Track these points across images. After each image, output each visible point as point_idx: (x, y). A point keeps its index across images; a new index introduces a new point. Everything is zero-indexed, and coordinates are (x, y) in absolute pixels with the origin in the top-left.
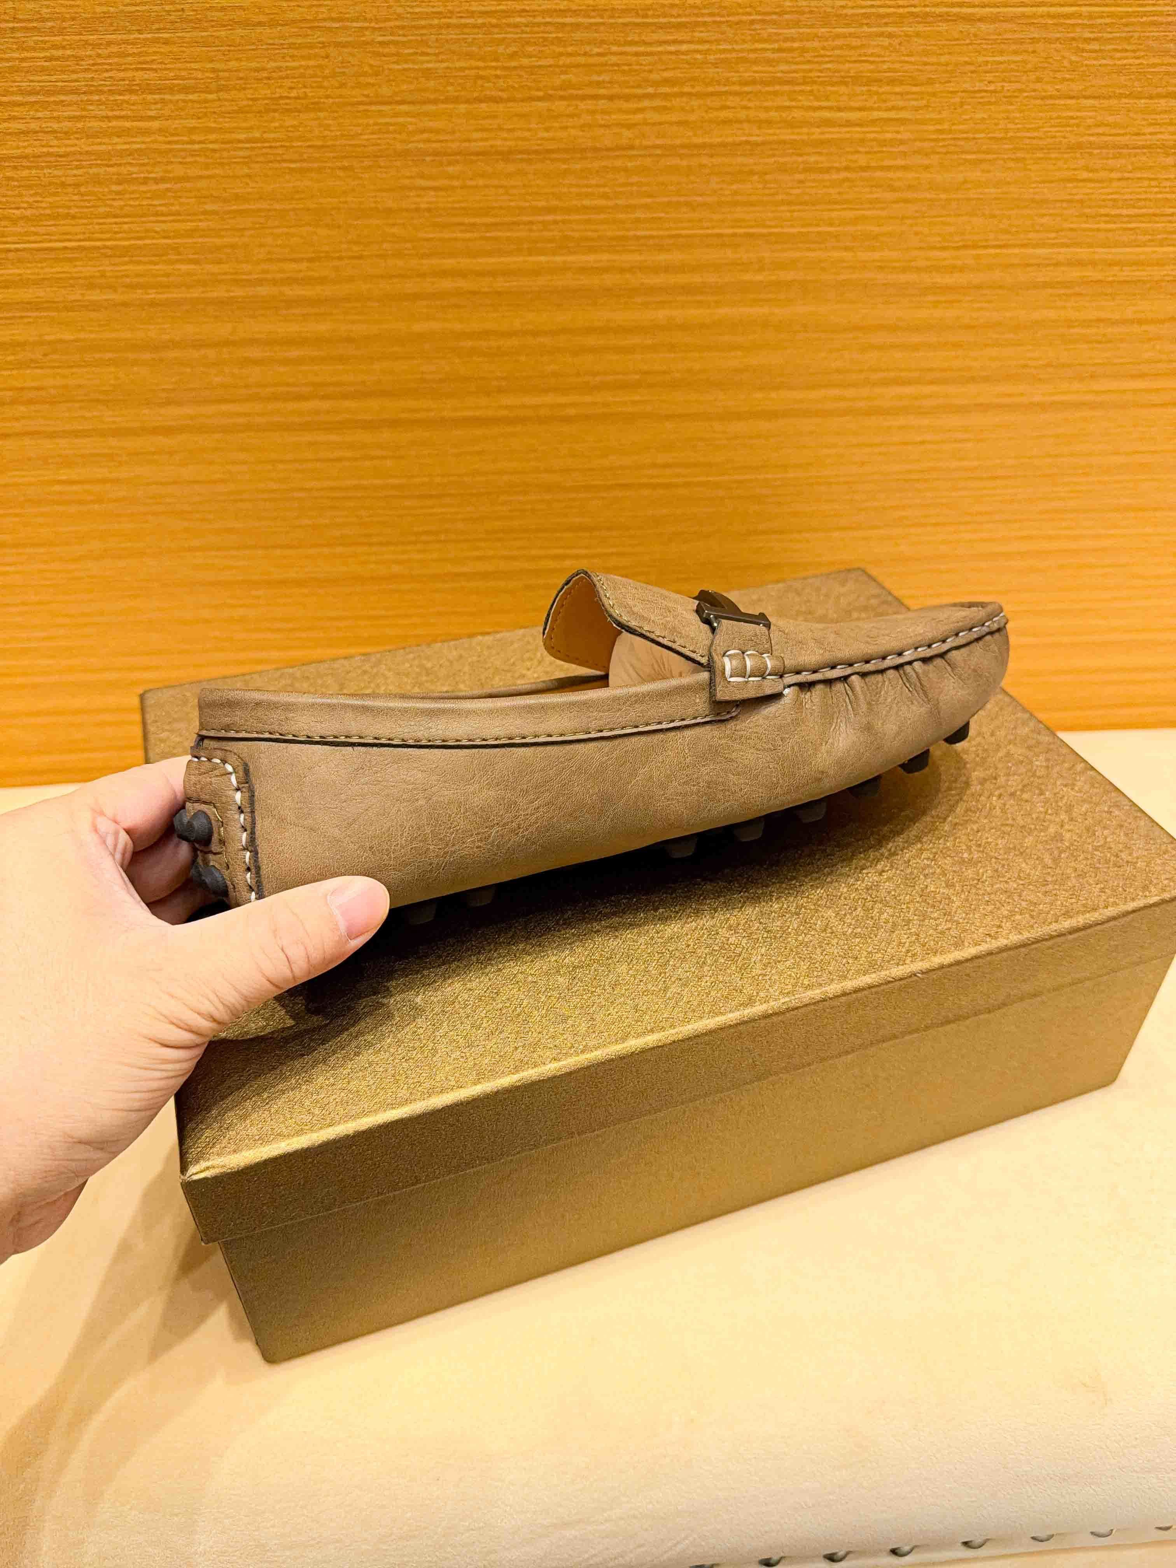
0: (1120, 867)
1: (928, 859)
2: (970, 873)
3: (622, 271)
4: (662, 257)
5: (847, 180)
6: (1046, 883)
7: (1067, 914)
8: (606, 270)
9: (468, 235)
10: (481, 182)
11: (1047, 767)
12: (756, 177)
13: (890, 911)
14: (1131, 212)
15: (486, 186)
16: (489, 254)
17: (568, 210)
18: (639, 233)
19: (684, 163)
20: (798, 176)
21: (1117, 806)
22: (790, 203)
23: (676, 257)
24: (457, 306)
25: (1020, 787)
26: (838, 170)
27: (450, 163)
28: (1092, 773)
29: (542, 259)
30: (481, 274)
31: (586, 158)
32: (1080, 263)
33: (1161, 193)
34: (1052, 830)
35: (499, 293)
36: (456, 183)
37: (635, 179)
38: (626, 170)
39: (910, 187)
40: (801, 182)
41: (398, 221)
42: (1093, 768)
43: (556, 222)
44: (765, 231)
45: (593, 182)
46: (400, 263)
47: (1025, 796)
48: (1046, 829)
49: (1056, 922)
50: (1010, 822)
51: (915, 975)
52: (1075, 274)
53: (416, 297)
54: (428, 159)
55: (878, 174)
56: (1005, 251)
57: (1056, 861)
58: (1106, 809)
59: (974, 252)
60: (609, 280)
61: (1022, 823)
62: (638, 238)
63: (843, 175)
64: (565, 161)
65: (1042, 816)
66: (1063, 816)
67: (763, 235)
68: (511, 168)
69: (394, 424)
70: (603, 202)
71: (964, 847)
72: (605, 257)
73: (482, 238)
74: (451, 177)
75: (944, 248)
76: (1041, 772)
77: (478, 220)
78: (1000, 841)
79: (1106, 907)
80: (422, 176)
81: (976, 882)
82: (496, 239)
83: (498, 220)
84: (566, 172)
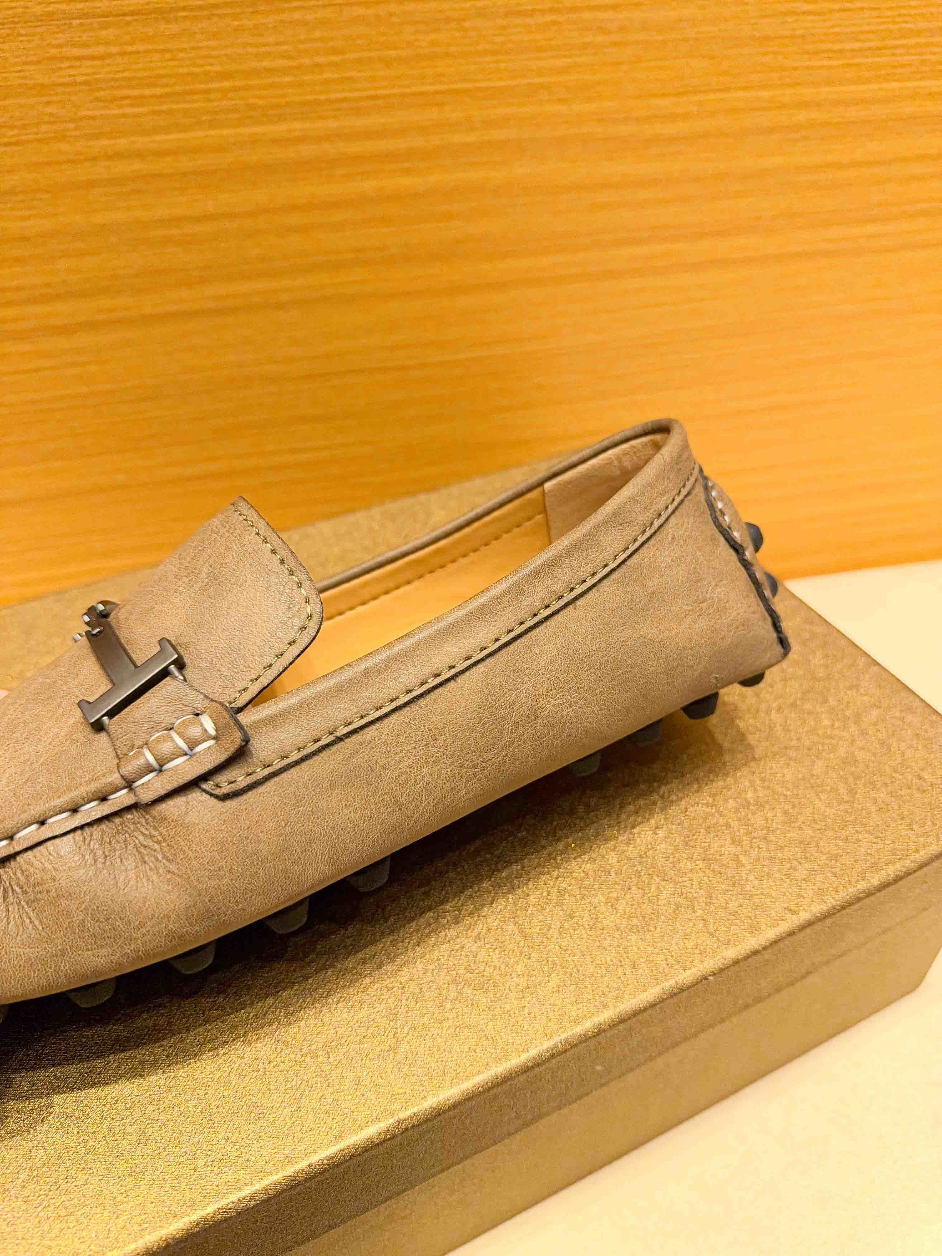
0: (924, 791)
1: (707, 805)
2: (758, 820)
3: (319, 139)
4: (360, 122)
5: (554, 23)
6: (844, 825)
7: (875, 867)
8: (301, 140)
9: (136, 110)
10: (141, 47)
11: (827, 666)
12: (453, 25)
13: (670, 887)
14: (857, 45)
15: (147, 51)
16: (167, 130)
17: (249, 74)
18: (333, 96)
19: (371, 12)
20: (500, 22)
21: (910, 710)
22: (493, 53)
23: (375, 121)
24: (138, 192)
25: (799, 695)
26: (543, 12)
27: (103, 27)
28: (875, 669)
29: (225, 132)
30: (160, 153)
31: (257, 12)
32: (806, 105)
33: (883, 23)
34: (842, 752)
35: (184, 174)
36: (114, 50)
37: (317, 34)
38: (306, 23)
39: (622, 29)
40: (504, 28)
41: (55, 98)
42: (876, 663)
43: (235, 89)
44: (470, 86)
45: (271, 40)
46: (64, 147)
47: (808, 706)
48: (834, 749)
49: (864, 879)
50: (794, 743)
51: (706, 979)
52: (801, 116)
53: (91, 184)
54: (75, 22)
55: (587, 15)
56: (726, 96)
57: (852, 792)
58: (898, 714)
59: (696, 98)
60: (307, 150)
61: (807, 743)
62: (330, 102)
63: (549, 18)
64: (236, 16)
65: (829, 732)
66: (853, 729)
67: (467, 91)
68: (175, 28)
69: (93, 326)
70: (286, 63)
71: (747, 784)
72: (297, 125)
73: (154, 112)
74: (107, 43)
75: (664, 95)
76: (821, 673)
77: (147, 92)
78: (786, 771)
79: (917, 851)
80: (75, 45)
81: (765, 831)
82: (170, 112)
83: (167, 90)
84: (238, 30)
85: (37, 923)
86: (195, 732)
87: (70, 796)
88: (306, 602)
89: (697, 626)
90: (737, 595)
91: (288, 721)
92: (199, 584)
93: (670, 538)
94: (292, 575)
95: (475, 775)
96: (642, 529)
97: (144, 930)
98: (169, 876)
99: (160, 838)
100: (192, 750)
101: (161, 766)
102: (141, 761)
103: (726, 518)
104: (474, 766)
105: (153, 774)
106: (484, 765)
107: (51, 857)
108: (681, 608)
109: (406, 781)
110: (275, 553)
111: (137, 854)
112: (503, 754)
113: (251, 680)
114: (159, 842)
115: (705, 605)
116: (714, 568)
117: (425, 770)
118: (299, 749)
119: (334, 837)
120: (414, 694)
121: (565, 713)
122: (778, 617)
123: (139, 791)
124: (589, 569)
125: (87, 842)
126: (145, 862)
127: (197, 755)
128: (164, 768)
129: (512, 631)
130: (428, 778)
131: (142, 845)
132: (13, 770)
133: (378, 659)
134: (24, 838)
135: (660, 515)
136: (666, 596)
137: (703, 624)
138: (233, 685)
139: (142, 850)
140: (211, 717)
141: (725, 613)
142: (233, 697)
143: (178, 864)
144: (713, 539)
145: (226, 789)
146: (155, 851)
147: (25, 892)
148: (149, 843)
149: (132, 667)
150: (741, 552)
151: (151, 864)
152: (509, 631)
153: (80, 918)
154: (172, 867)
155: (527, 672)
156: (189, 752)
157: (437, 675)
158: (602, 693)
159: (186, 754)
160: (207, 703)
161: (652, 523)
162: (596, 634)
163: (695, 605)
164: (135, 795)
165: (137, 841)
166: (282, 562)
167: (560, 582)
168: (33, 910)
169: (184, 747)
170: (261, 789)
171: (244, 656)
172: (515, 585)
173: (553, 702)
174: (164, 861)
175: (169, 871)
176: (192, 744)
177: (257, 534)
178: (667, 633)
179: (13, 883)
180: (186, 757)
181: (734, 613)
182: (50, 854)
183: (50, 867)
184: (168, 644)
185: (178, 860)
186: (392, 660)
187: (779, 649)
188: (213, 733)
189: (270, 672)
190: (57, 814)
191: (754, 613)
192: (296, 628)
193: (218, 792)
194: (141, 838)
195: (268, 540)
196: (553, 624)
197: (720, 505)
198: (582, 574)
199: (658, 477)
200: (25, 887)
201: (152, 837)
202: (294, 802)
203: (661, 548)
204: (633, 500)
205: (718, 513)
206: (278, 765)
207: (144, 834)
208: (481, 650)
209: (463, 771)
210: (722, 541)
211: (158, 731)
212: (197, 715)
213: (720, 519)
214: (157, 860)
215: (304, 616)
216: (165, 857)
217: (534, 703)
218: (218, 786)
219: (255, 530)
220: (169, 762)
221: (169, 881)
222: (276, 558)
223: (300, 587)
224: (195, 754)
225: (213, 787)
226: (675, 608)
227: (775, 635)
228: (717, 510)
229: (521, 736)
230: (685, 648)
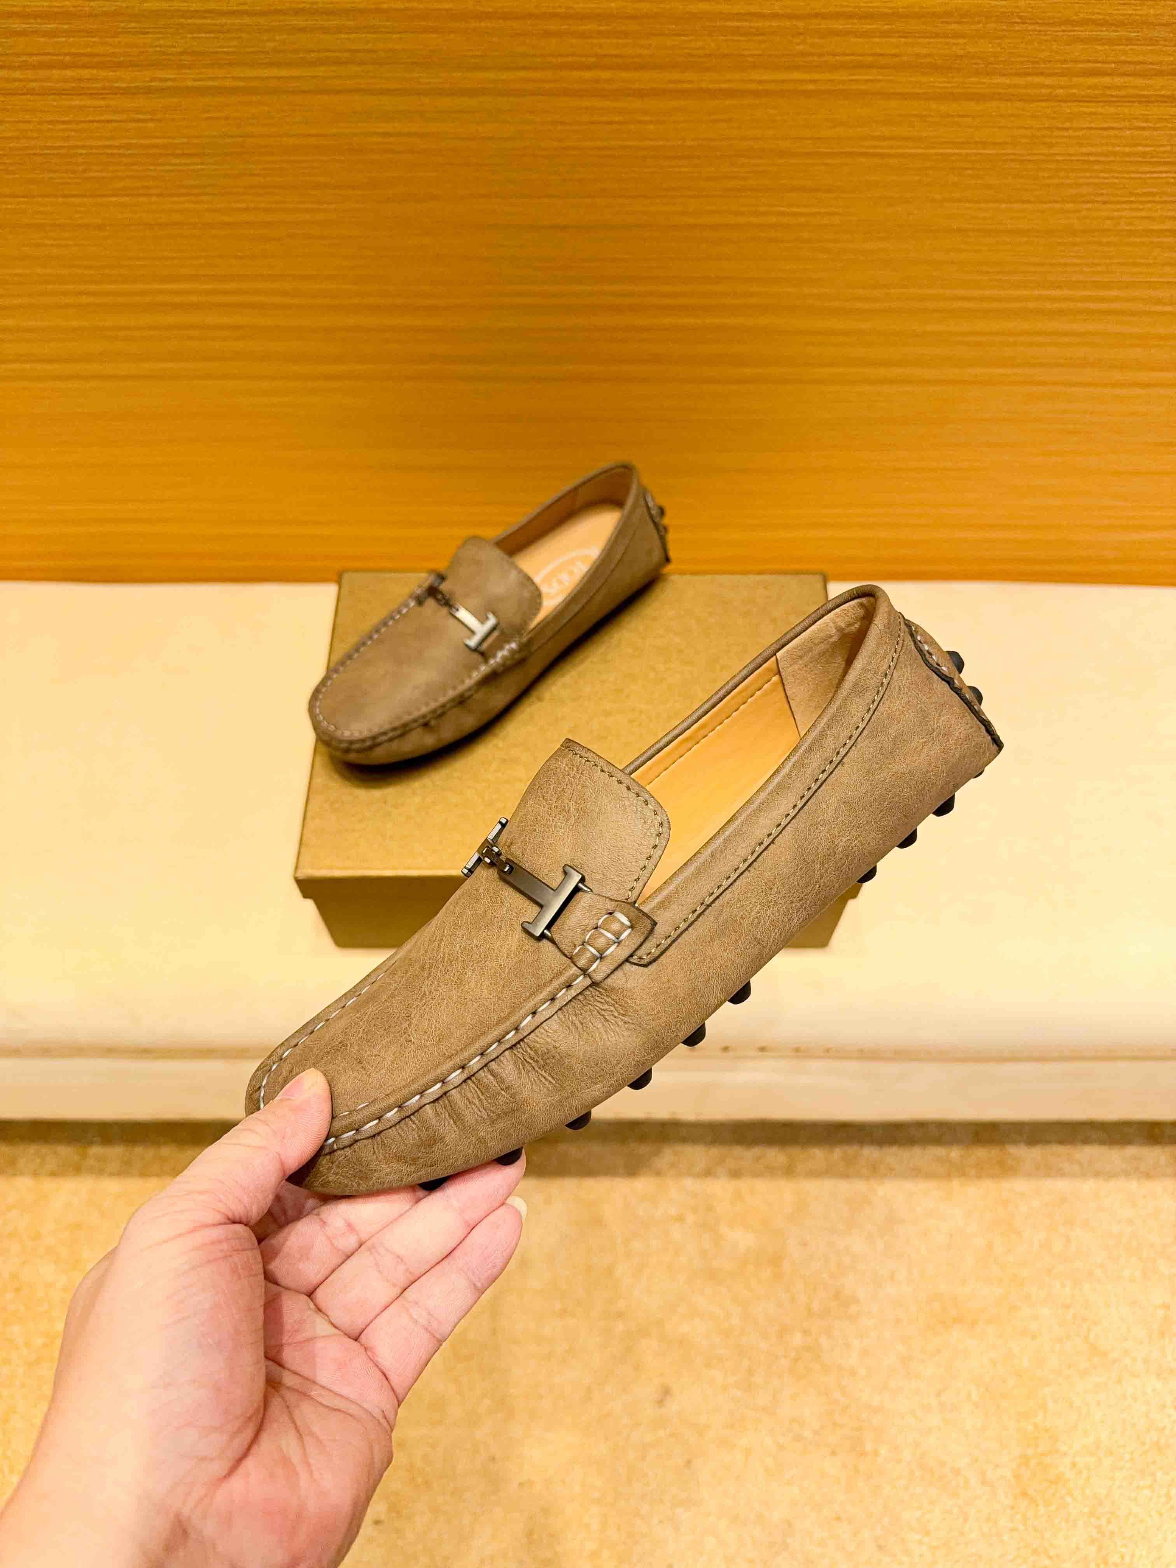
85: (550, 1079)
86: (615, 927)
87: (548, 990)
88: (655, 814)
89: (933, 752)
90: (956, 719)
91: (672, 903)
92: (573, 819)
93: (897, 690)
94: (638, 796)
95: (802, 906)
96: (876, 691)
97: (620, 1066)
98: (626, 1026)
99: (612, 1002)
100: (618, 939)
101: (601, 955)
102: (588, 955)
103: (934, 657)
104: (800, 900)
105: (598, 961)
106: (806, 897)
107: (548, 1034)
108: (918, 742)
109: (759, 923)
110: (621, 783)
111: (600, 1016)
112: (818, 886)
113: (635, 880)
114: (613, 1005)
115: (935, 734)
116: (935, 703)
117: (769, 912)
118: (684, 920)
119: (722, 973)
120: (750, 861)
121: (853, 845)
122: (989, 723)
123: (594, 975)
124: (846, 733)
125: (567, 1016)
126: (608, 1021)
127: (623, 942)
128: (604, 955)
129: (804, 796)
130: (772, 917)
131: (602, 1010)
132: (487, 983)
133: (719, 842)
134: (527, 1025)
135: (886, 675)
136: (905, 736)
137: (937, 749)
138: (624, 886)
139: (603, 1013)
140: (623, 914)
141: (951, 736)
142: (627, 895)
143: (630, 1016)
144: (928, 678)
145: (647, 959)
146: (612, 1011)
147: (537, 1061)
148: (606, 1007)
149: (552, 891)
150: (951, 682)
151: (612, 1021)
152: (802, 797)
153: (580, 1068)
154: (627, 1019)
155: (822, 823)
156: (616, 940)
157: (761, 844)
158: (876, 823)
159: (615, 943)
160: (614, 904)
161: (882, 684)
162: (863, 781)
163: (928, 736)
164: (591, 978)
165: (597, 1008)
166: (629, 789)
167: (828, 750)
168: (545, 1071)
169: (613, 937)
170: (668, 953)
171: (624, 864)
172: (798, 761)
173: (844, 840)
174: (620, 1016)
175: (626, 1023)
176: (618, 935)
177: (602, 771)
178: (913, 765)
179: (526, 1058)
180: (616, 944)
181: (957, 733)
182: (547, 1031)
183: (549, 1040)
184: (570, 868)
185: (630, 1014)
186: (727, 840)
187: (995, 747)
188: (628, 923)
189: (646, 871)
190: (543, 1004)
191: (971, 728)
192: (654, 835)
193: (642, 962)
194: (599, 1005)
195: (612, 774)
196: (831, 783)
197: (926, 648)
198: (842, 740)
199: (878, 645)
200: (536, 1058)
201: (607, 1003)
202: (691, 956)
203: (893, 701)
204: (865, 670)
205: (927, 655)
206: (674, 935)
207: (601, 1003)
208: (786, 817)
209: (794, 905)
210: (935, 677)
211: (588, 931)
212: (611, 913)
213: (930, 660)
214: (616, 1017)
215: (657, 825)
216: (620, 1014)
217: (831, 844)
218: (641, 958)
219: (599, 768)
220: (607, 950)
221: (627, 1029)
222: (623, 787)
223: (647, 804)
224: (621, 941)
225: (639, 960)
226: (914, 744)
227: (989, 738)
228: (926, 653)
229: (827, 870)
230: (927, 772)
